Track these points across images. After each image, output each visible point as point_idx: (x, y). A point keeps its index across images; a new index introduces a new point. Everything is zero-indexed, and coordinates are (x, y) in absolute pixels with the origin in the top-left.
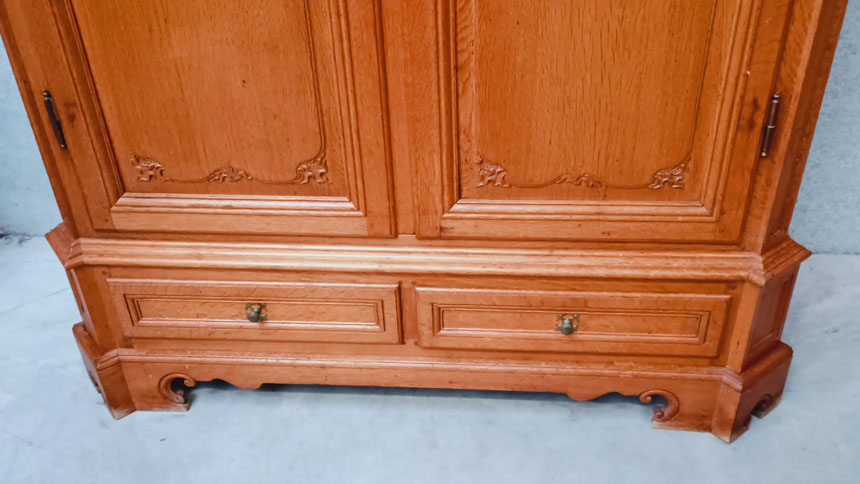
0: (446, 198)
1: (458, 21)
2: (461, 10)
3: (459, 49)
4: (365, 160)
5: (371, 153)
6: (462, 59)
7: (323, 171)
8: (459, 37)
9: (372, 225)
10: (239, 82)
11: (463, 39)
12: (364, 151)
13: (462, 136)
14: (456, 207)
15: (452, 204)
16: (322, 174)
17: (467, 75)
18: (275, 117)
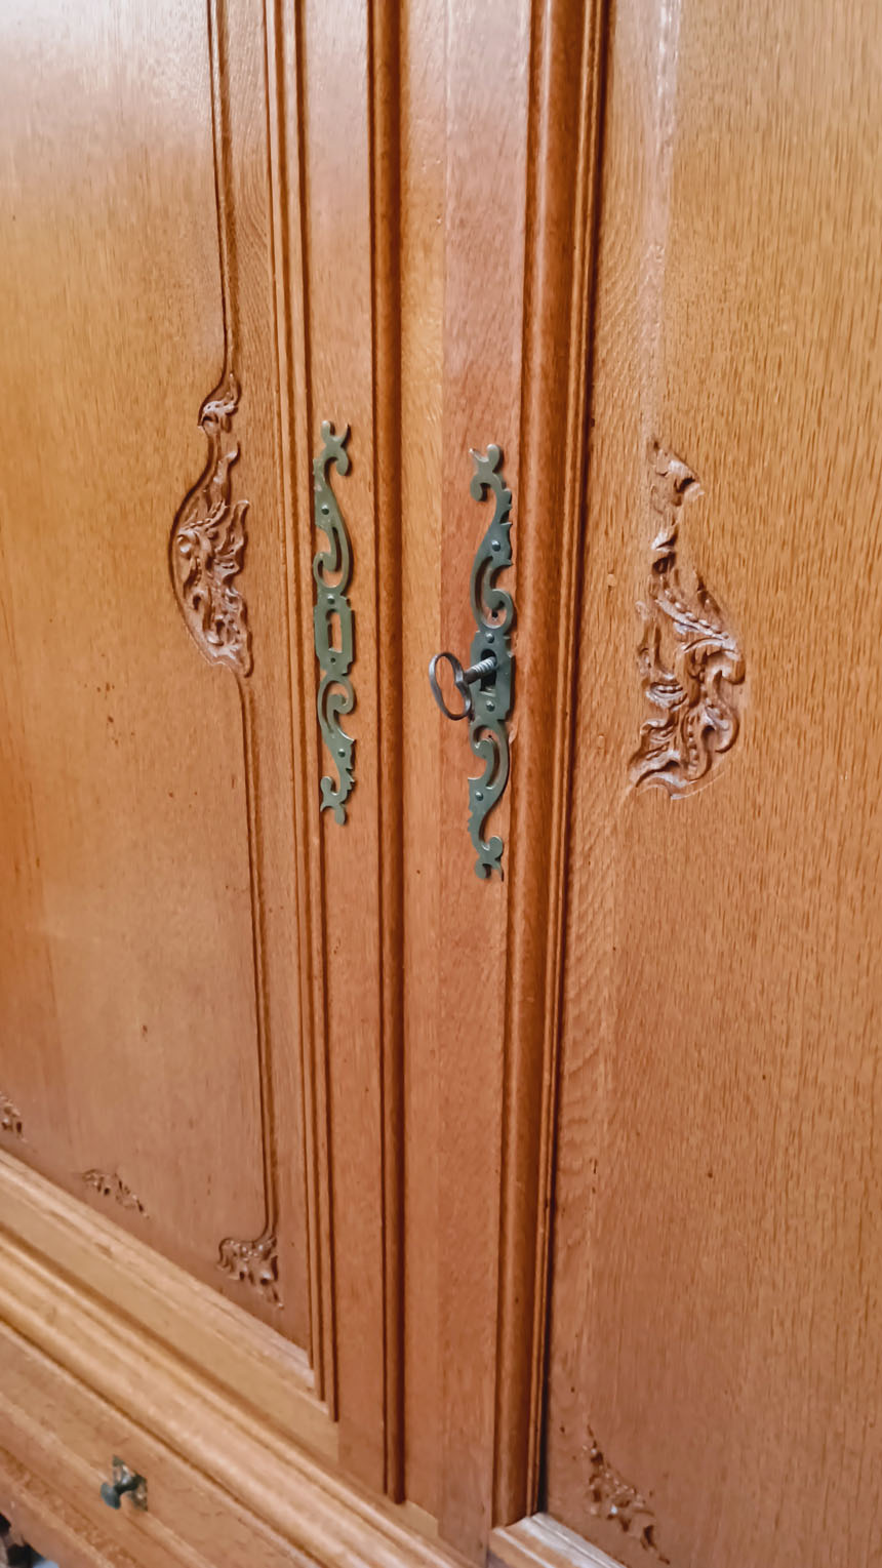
0: (504, 1495)
1: (565, 1099)
2: (574, 1074)
3: (562, 1163)
4: (342, 1304)
5: (355, 1296)
6: (568, 1191)
7: (268, 1275)
8: (565, 1136)
9: (345, 1450)
10: (138, 1027)
11: (572, 1144)
12: (341, 1281)
13: (557, 1369)
14: (526, 1524)
15: (519, 1515)
16: (264, 1282)
17: (577, 1233)
18: (191, 1124)
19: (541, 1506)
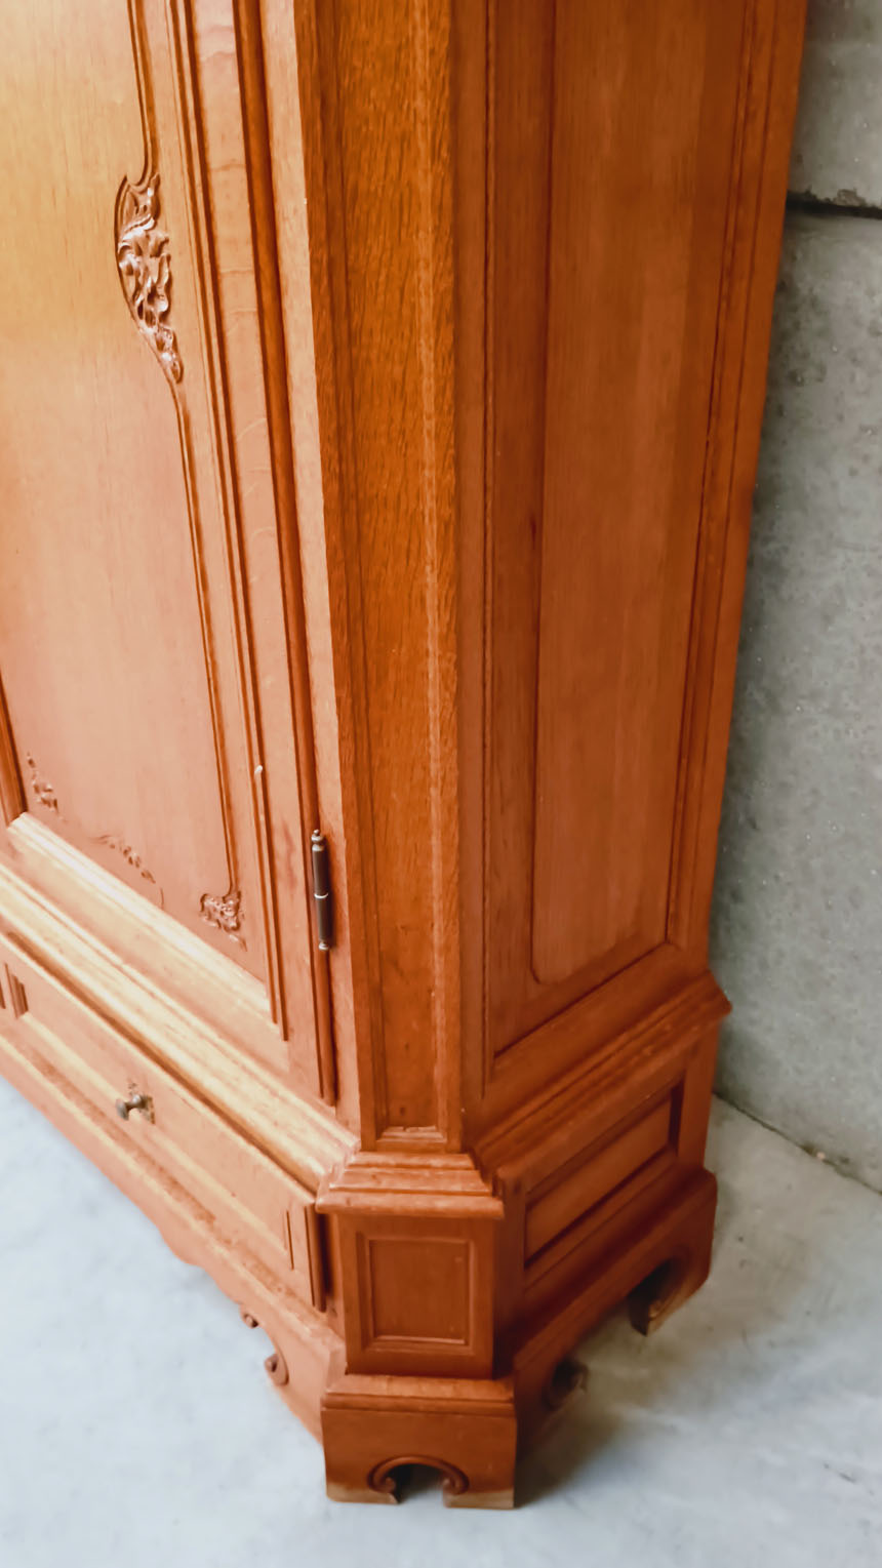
0: (6, 800)
14: (17, 822)
15: (15, 814)
19: (25, 808)
